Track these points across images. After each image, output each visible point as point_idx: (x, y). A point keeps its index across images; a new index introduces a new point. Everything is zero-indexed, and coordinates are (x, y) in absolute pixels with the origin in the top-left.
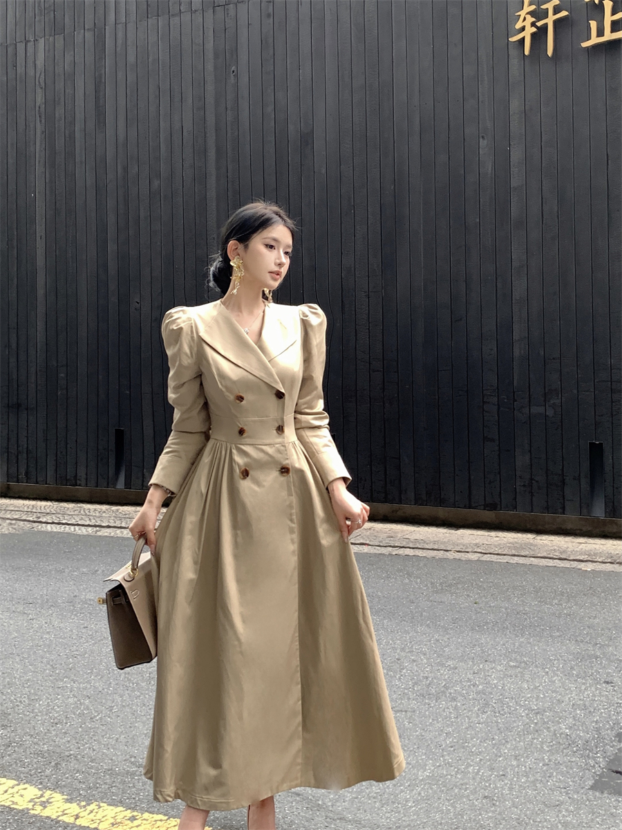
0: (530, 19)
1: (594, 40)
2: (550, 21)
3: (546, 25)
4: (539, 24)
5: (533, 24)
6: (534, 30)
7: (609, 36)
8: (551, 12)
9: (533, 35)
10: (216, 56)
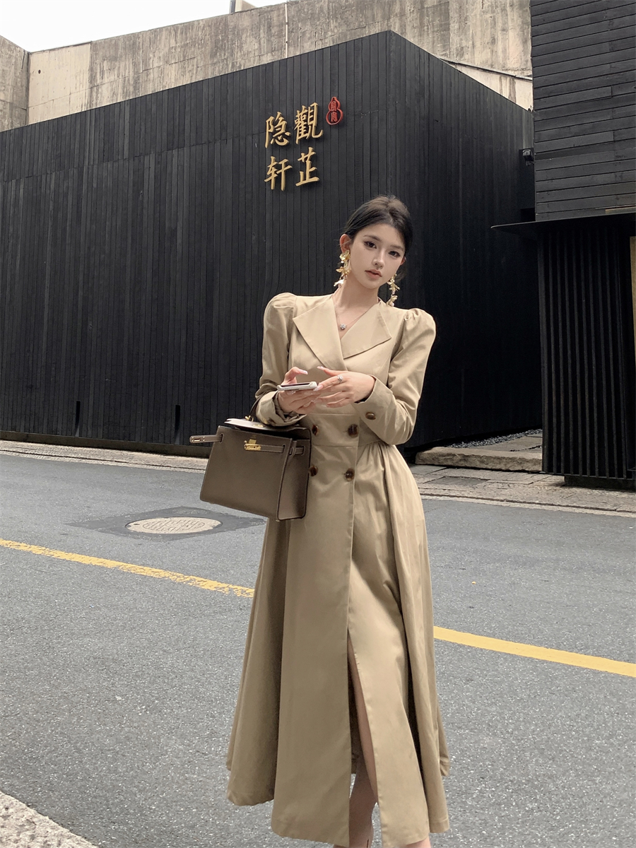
0: (274, 170)
1: (302, 182)
2: (282, 171)
3: (281, 173)
4: (278, 172)
5: (275, 172)
6: (276, 175)
7: (309, 180)
8: (283, 166)
9: (276, 178)
10: (134, 185)
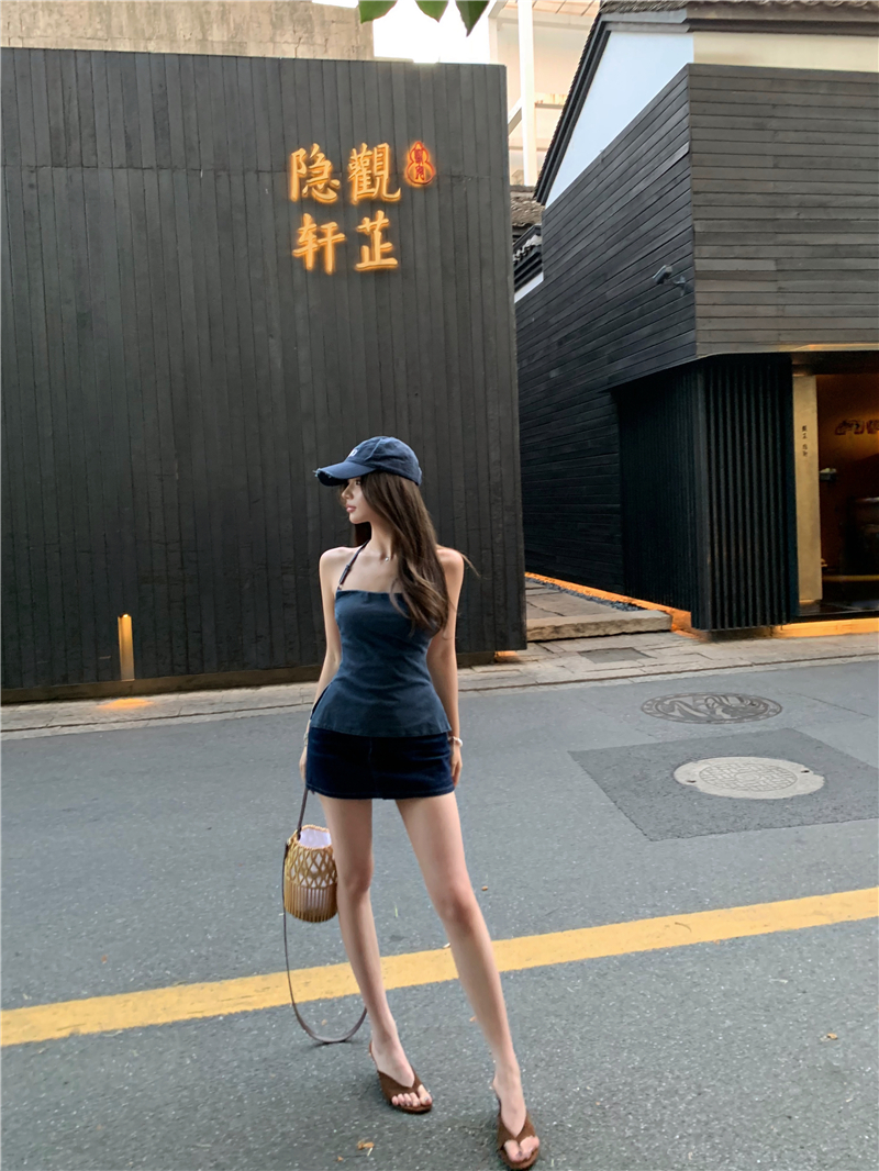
0: (311, 236)
1: (367, 264)
2: (329, 240)
3: (325, 244)
4: (319, 242)
5: (315, 241)
6: (316, 246)
7: (379, 262)
8: (328, 233)
9: (315, 251)
